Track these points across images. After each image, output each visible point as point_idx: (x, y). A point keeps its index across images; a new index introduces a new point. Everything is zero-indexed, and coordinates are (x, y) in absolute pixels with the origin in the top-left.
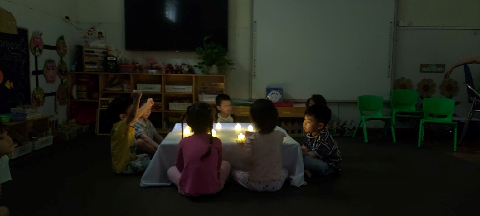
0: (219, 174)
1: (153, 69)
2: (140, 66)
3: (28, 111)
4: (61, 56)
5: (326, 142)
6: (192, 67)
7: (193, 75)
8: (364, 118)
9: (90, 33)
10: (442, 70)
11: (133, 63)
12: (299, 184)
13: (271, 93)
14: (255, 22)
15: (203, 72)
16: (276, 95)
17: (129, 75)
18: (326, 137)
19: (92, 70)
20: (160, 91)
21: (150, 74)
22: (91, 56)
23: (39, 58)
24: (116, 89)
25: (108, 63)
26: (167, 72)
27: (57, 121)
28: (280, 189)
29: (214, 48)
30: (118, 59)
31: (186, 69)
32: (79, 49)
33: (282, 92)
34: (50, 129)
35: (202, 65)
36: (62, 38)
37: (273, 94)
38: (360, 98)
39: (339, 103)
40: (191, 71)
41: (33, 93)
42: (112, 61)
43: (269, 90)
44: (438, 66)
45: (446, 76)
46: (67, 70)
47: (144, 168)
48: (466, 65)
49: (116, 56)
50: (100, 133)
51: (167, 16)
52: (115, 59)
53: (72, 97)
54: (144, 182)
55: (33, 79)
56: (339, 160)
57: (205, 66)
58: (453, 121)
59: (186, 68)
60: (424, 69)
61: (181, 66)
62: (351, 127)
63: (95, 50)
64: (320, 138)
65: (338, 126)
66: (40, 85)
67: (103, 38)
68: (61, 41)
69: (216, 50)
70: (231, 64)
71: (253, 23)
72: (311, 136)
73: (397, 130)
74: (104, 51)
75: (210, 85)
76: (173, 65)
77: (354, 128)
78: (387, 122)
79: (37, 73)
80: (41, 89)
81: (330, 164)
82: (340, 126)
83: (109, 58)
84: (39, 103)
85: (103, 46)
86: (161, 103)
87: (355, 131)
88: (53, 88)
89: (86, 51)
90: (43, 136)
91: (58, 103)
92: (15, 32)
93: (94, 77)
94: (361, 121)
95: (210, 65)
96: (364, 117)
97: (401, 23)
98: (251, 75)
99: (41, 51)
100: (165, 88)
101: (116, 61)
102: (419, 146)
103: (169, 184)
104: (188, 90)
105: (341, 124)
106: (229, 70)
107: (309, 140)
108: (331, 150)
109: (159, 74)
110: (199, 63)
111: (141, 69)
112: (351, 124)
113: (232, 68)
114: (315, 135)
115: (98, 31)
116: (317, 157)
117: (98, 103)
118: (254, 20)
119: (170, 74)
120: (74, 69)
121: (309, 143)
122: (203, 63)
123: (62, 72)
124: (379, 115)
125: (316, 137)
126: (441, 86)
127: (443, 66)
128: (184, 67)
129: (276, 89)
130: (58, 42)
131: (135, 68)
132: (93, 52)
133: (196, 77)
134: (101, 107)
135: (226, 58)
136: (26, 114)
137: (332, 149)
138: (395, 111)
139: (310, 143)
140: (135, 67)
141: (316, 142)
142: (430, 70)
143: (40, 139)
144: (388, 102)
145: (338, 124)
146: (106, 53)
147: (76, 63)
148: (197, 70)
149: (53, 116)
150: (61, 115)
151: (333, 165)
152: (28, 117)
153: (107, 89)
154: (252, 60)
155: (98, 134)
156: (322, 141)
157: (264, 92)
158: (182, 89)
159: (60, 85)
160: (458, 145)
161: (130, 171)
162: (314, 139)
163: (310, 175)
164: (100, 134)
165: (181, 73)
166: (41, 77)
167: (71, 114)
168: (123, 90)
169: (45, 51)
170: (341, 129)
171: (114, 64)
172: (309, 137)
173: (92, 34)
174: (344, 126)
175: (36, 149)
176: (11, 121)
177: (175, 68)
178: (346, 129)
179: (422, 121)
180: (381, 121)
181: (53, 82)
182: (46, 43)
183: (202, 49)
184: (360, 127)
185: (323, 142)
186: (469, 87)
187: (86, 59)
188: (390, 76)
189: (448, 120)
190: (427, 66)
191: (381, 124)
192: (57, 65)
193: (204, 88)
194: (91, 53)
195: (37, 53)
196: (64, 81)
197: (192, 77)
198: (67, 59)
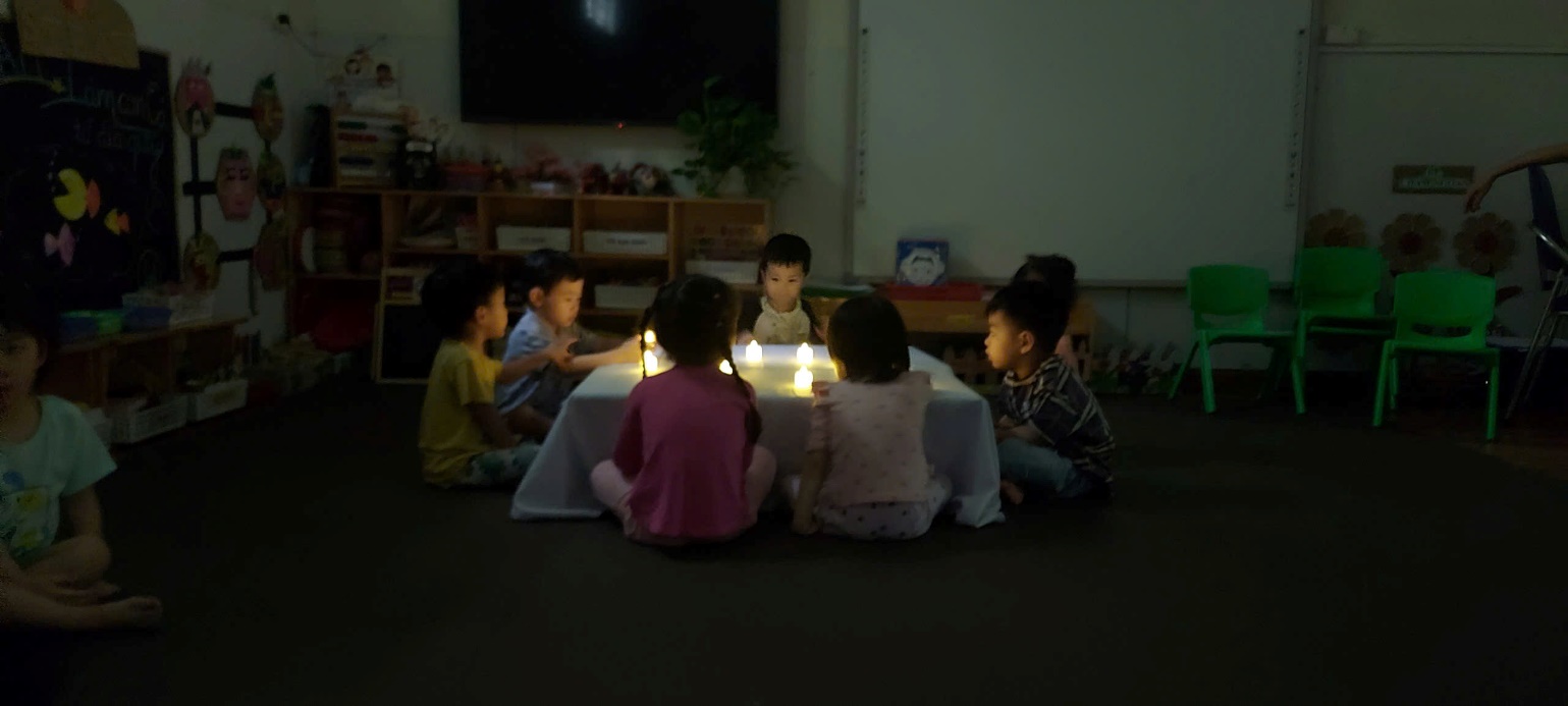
0: (743, 482)
1: (548, 179)
2: (505, 171)
3: (172, 302)
4: (268, 136)
5: (1063, 391)
6: (665, 174)
7: (671, 201)
8: (1203, 335)
9: (354, 66)
11: (485, 162)
12: (981, 519)
13: (912, 257)
14: (865, 31)
15: (700, 189)
16: (926, 265)
17: (474, 199)
18: (1061, 377)
19: (358, 183)
21: (535, 195)
22: (360, 138)
23: (202, 145)
24: (434, 242)
25: (409, 162)
26: (588, 189)
27: (256, 339)
28: (925, 534)
29: (735, 114)
30: (439, 150)
31: (648, 181)
32: (320, 119)
33: (947, 253)
34: (239, 359)
35: (698, 169)
36: (268, 83)
37: (916, 259)
38: (1196, 273)
39: (1130, 291)
40: (663, 186)
41: (186, 250)
42: (419, 155)
43: (904, 248)
44: (1451, 172)
45: (1470, 206)
46: (284, 184)
47: (522, 467)
48: (1535, 168)
49: (431, 140)
50: (385, 374)
51: (590, 15)
52: (428, 148)
53: (299, 266)
54: (522, 506)
55: (184, 206)
56: (1105, 449)
57: (705, 171)
58: (1489, 345)
59: (648, 178)
60: (1405, 183)
61: (633, 172)
62: (1166, 366)
63: (369, 121)
64: (1041, 382)
65: (1125, 362)
66: (206, 227)
67: (391, 83)
68: (267, 92)
69: (739, 122)
70: (787, 166)
71: (857, 34)
72: (1016, 378)
73: (1311, 378)
74: (397, 122)
75: (724, 231)
76: (609, 167)
77: (1176, 367)
78: (1280, 347)
79: (197, 188)
80: (210, 240)
81: (1079, 462)
82: (1131, 362)
83: (410, 146)
84: (205, 280)
85: (391, 106)
87: (1177, 379)
88: (244, 235)
89: (342, 125)
90: (217, 380)
91: (258, 283)
92: (133, 63)
93: (366, 204)
94: (1197, 346)
95: (721, 167)
96: (1204, 332)
97: (1333, 35)
98: (851, 200)
99: (207, 124)
100: (582, 240)
101: (432, 155)
102: (1377, 420)
103: (596, 513)
104: (653, 245)
105: (1134, 356)
106: (783, 184)
107: (1011, 392)
108: (1078, 418)
109: (563, 196)
110: (688, 163)
111: (508, 178)
112: (1164, 357)
113: (789, 179)
114: (1027, 377)
115: (378, 60)
116: (1040, 442)
117: (377, 283)
118: (863, 24)
119: (597, 197)
120: (304, 176)
121: (1011, 400)
122: (700, 162)
123: (269, 188)
124: (1256, 326)
125: (1030, 380)
126: (1458, 236)
127: (1468, 172)
128: (642, 173)
129: (929, 245)
130: (257, 94)
131: (491, 177)
132: (363, 126)
133: (680, 206)
134: (388, 297)
135: (772, 145)
136: (167, 313)
137: (1082, 413)
138: (1305, 315)
139: (1014, 400)
140: (492, 174)
141: (1033, 397)
142: (1424, 186)
143: (213, 389)
144: (1287, 287)
145: (1124, 354)
146: (402, 131)
147: (311, 161)
148: (681, 184)
149: (245, 320)
150: (268, 319)
151: (1087, 464)
152: (174, 322)
153: (406, 241)
154: (855, 154)
155: (380, 380)
156: (1047, 391)
157: (891, 252)
158: (635, 242)
159: (264, 229)
160: (1501, 422)
161: (476, 477)
162: (1026, 387)
163: (1017, 496)
164: (388, 381)
165: (634, 192)
166: (209, 202)
167: (299, 318)
168: (455, 246)
169: (221, 122)
170: (1133, 372)
171: (427, 162)
172: (1011, 383)
173: (358, 71)
174: (1145, 363)
175: (200, 417)
176: (126, 329)
177: (612, 177)
178: (1149, 371)
179: (1389, 346)
180: (1259, 345)
181: (243, 216)
182: (221, 96)
183: (695, 117)
184: (1194, 365)
185: (1053, 394)
186: (1544, 238)
187: (341, 149)
188: (1293, 205)
189: (1473, 342)
190: (1416, 171)
191: (1261, 358)
192: (255, 167)
193: (703, 241)
194: (355, 130)
195: (198, 129)
196: (278, 214)
197: (665, 205)
198: (285, 148)
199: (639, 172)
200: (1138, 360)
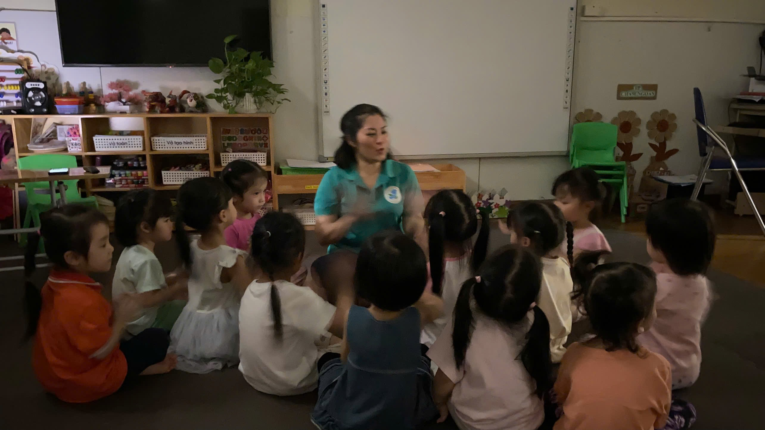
1: (124, 104)
2: (95, 98)
6: (202, 97)
7: (207, 116)
10: (652, 95)
11: (82, 93)
14: (324, 6)
15: (225, 107)
17: (76, 118)
20: (141, 149)
24: (50, 148)
25: (30, 95)
29: (247, 59)
30: (48, 85)
31: (191, 103)
35: (224, 95)
39: (480, 158)
42: (36, 90)
44: (646, 87)
49: (44, 80)
52: (42, 86)
57: (229, 96)
60: (623, 94)
61: (181, 97)
62: (502, 203)
65: (480, 202)
67: (11, 41)
69: (250, 65)
70: (281, 92)
71: (319, 7)
75: (242, 132)
76: (165, 94)
77: (507, 203)
82: (483, 201)
83: (29, 85)
85: (14, 57)
86: (145, 172)
95: (240, 94)
97: (589, 11)
98: (320, 111)
100: (150, 143)
101: (44, 91)
104: (198, 144)
105: (485, 198)
106: (279, 103)
109: (136, 114)
110: (217, 91)
111: (98, 104)
112: (502, 197)
113: (283, 100)
122: (223, 90)
126: (649, 122)
127: (654, 88)
131: (87, 103)
133: (214, 119)
135: (271, 79)
142: (632, 96)
144: (565, 154)
145: (480, 197)
148: (212, 104)
153: (32, 149)
154: (320, 83)
158: (186, 143)
165: (182, 110)
168: (66, 150)
170: (485, 207)
171: (42, 95)
174: (491, 201)
178: (493, 205)
183: (220, 62)
188: (567, 108)
190: (629, 87)
193: (230, 139)
197: (205, 119)
199: (186, 95)
200: (487, 200)
